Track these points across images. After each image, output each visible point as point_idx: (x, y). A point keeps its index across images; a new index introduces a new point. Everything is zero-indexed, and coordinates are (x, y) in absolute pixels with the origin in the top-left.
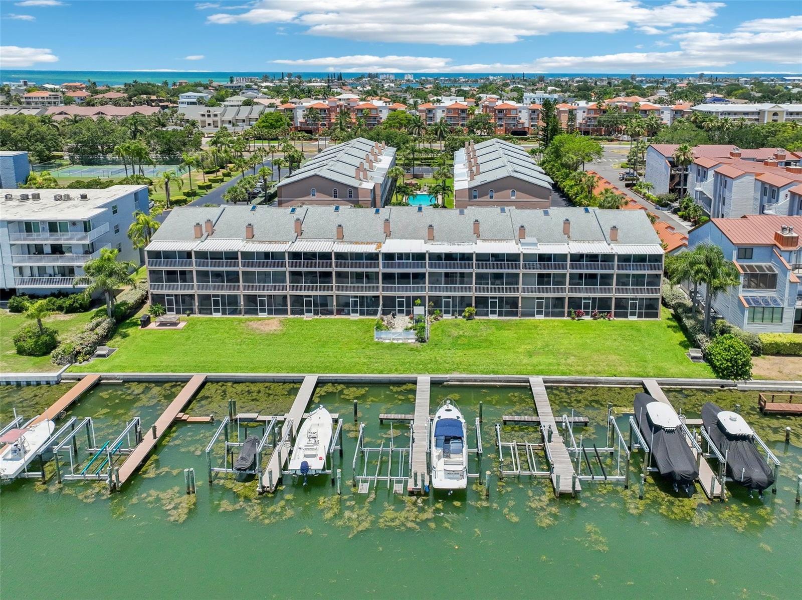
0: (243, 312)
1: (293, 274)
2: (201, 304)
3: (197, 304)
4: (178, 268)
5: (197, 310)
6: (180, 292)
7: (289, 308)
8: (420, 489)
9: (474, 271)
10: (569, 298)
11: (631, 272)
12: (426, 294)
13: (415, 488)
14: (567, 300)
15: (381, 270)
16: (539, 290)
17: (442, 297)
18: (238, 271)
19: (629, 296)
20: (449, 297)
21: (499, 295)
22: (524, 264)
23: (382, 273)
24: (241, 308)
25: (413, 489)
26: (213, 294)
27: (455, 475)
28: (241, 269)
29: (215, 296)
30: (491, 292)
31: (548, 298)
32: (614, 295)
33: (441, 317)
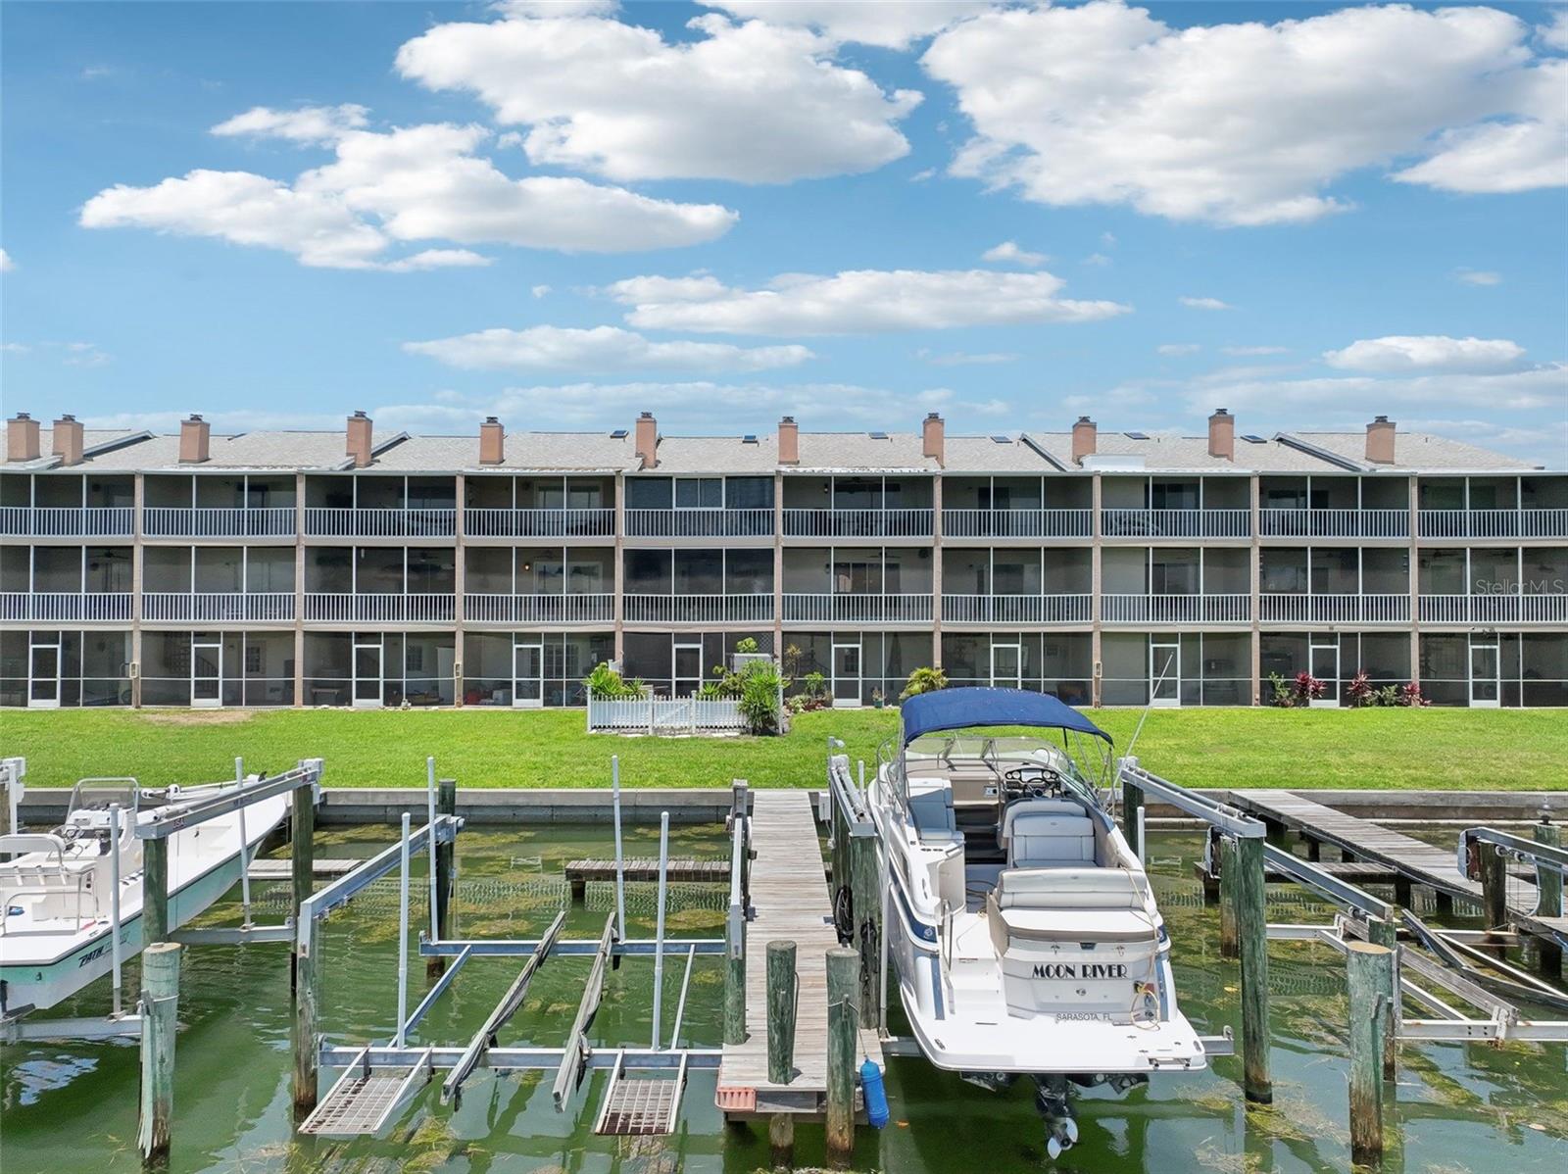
0: (136, 695)
1: (318, 555)
7: (299, 678)
8: (821, 1096)
9: (936, 542)
10: (1262, 634)
11: (1468, 541)
12: (774, 625)
13: (781, 1087)
14: (1256, 643)
15: (623, 540)
16: (1159, 609)
17: (828, 634)
18: (132, 547)
19: (1468, 626)
20: (852, 636)
21: (1024, 626)
22: (1105, 516)
23: (624, 550)
24: (131, 681)
25: (761, 1096)
26: (33, 632)
27: (1089, 984)
28: (140, 540)
29: (40, 636)
30: (997, 617)
31: (1190, 638)
32: (1413, 623)
33: (828, 704)
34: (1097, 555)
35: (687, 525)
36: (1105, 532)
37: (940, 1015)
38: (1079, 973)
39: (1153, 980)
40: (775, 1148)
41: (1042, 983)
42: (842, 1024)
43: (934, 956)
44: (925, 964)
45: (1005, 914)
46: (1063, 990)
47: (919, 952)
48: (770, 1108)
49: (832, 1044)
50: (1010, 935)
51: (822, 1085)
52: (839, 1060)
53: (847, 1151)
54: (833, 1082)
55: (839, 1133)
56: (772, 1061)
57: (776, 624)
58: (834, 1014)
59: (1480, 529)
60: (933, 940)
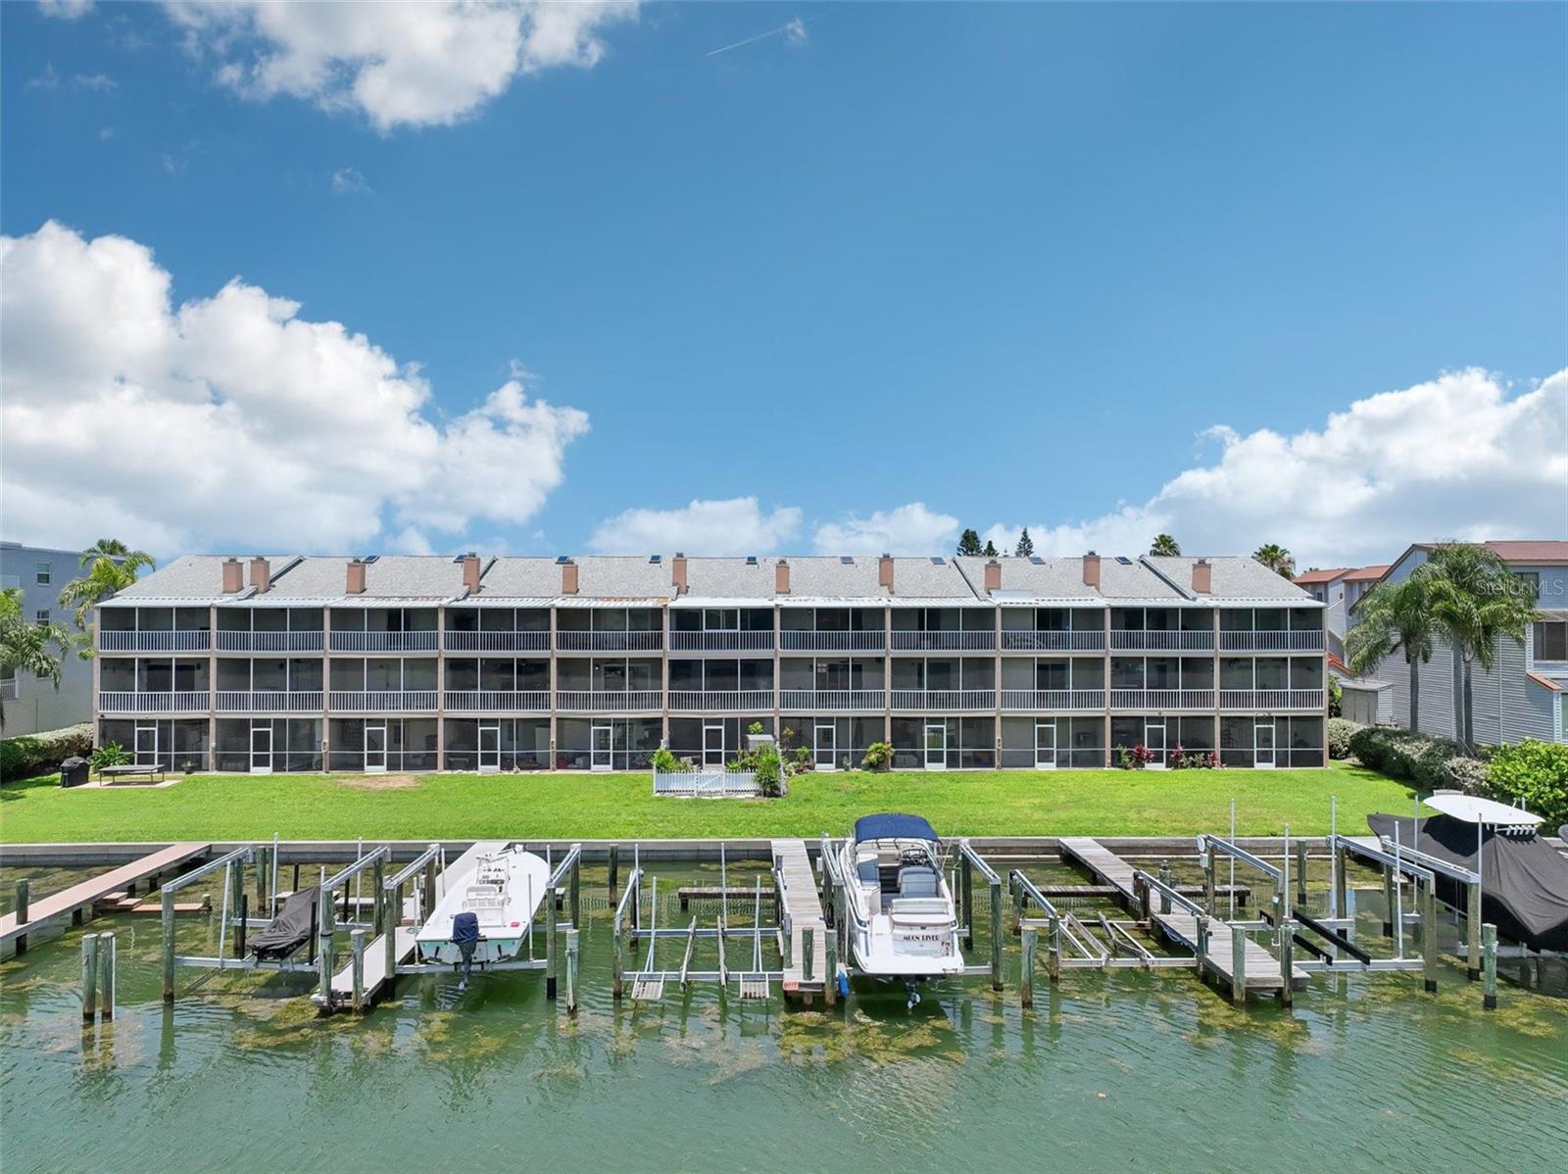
0: (326, 764)
1: (454, 665)
2: (223, 745)
3: (213, 744)
4: (174, 654)
5: (212, 761)
6: (173, 714)
7: (441, 751)
8: (823, 985)
9: (887, 654)
10: (1112, 718)
11: (1255, 653)
12: (774, 712)
13: (808, 982)
14: (1108, 723)
15: (668, 653)
16: (1042, 700)
17: (812, 718)
18: (322, 659)
19: (1253, 711)
20: (829, 720)
21: (947, 712)
22: (1004, 636)
23: (670, 661)
24: (321, 754)
25: (801, 985)
26: (253, 720)
27: (925, 943)
28: (327, 654)
29: (258, 723)
30: (930, 706)
31: (1062, 721)
32: (1217, 710)
33: (812, 768)
34: (998, 664)
35: (712, 643)
36: (1004, 646)
37: (868, 954)
38: (921, 938)
39: (949, 941)
40: (806, 1005)
41: (906, 942)
42: (831, 958)
43: (866, 933)
44: (862, 935)
45: (893, 916)
46: (914, 945)
47: (860, 931)
48: (804, 990)
49: (827, 964)
50: (895, 924)
51: (824, 981)
52: (830, 972)
53: (833, 1005)
54: (827, 980)
55: (830, 999)
56: (805, 972)
57: (775, 711)
58: (827, 954)
59: (1263, 643)
60: (865, 926)
